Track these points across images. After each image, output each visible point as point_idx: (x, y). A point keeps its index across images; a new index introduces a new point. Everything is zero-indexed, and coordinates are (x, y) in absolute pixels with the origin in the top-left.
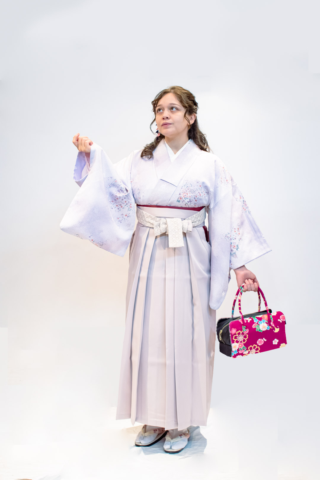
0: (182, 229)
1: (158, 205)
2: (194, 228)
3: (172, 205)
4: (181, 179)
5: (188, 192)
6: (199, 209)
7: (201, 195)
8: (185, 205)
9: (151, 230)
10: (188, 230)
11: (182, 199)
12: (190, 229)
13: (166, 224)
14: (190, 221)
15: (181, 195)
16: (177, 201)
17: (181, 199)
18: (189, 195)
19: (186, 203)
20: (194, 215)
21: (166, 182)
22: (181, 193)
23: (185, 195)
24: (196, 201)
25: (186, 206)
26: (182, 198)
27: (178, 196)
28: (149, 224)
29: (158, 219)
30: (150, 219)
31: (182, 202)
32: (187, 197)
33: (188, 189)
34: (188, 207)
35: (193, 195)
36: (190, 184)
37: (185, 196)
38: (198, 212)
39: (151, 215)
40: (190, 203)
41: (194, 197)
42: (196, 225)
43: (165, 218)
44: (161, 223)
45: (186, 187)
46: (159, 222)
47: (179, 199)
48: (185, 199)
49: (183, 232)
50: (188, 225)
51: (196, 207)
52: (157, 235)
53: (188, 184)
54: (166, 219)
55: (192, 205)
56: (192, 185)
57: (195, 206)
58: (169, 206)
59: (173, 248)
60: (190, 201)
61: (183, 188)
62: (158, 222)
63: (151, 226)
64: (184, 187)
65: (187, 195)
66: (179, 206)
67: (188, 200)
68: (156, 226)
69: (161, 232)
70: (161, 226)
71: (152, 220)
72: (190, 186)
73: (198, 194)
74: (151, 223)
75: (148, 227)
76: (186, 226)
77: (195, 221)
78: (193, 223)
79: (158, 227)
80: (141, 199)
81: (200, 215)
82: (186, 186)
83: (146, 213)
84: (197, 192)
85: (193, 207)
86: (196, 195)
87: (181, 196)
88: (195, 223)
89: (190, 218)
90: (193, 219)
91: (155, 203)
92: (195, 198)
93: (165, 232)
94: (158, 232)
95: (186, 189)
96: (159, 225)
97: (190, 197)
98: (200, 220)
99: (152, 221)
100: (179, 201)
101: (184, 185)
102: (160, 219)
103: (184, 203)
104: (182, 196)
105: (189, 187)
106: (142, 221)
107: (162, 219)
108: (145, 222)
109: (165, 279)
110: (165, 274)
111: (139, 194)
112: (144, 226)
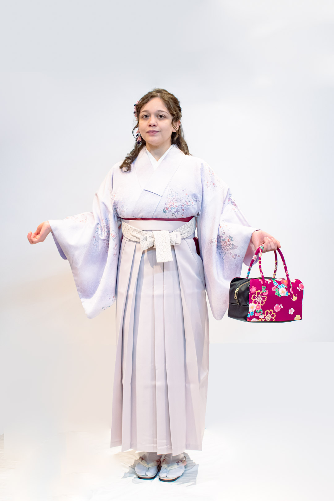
0: (170, 242)
1: (143, 218)
2: (184, 240)
3: (158, 217)
4: (166, 188)
5: (174, 201)
6: (188, 219)
7: (188, 204)
8: (172, 215)
9: (138, 245)
10: (177, 243)
11: (168, 209)
12: (179, 241)
13: (153, 237)
14: (178, 233)
15: (167, 205)
16: (163, 212)
17: (167, 209)
18: (175, 204)
19: (173, 214)
20: (183, 227)
21: (150, 192)
22: (167, 203)
23: (171, 205)
24: (183, 210)
25: (173, 217)
26: (168, 208)
27: (164, 206)
28: (135, 238)
29: (144, 232)
30: (136, 233)
31: (169, 212)
32: (173, 207)
33: (174, 198)
34: (175, 218)
35: (179, 204)
36: (176, 193)
37: (171, 206)
38: (186, 223)
39: (137, 229)
40: (177, 213)
41: (181, 206)
42: (185, 237)
43: (151, 231)
44: (148, 237)
45: (172, 196)
46: (146, 236)
47: (165, 210)
48: (171, 210)
49: (171, 245)
50: (177, 237)
51: (184, 218)
52: (144, 250)
53: (173, 193)
54: (153, 232)
55: (179, 216)
56: (177, 194)
57: (183, 215)
58: (155, 218)
59: (162, 263)
60: (177, 211)
61: (169, 197)
62: (144, 236)
63: (137, 240)
64: (170, 196)
65: (173, 205)
66: (166, 217)
67: (175, 210)
68: (143, 240)
69: (148, 246)
71: (138, 234)
73: (185, 203)
74: (138, 237)
75: (134, 241)
76: (174, 239)
77: (184, 232)
78: (182, 235)
79: (145, 241)
80: (125, 212)
81: (189, 225)
82: (171, 195)
83: (131, 226)
84: (183, 201)
85: (181, 218)
86: (182, 204)
87: (167, 206)
88: (185, 235)
89: (178, 229)
90: (181, 231)
91: (140, 216)
92: (182, 208)
93: (152, 246)
94: (144, 246)
95: (171, 198)
96: (146, 239)
97: (176, 206)
98: (190, 232)
99: (138, 235)
100: (165, 212)
101: (170, 195)
102: (147, 232)
103: (171, 213)
104: (168, 206)
105: (175, 196)
106: (127, 235)
107: (149, 232)
108: (131, 236)
109: (153, 296)
110: (154, 291)
111: (123, 207)
112: (130, 241)
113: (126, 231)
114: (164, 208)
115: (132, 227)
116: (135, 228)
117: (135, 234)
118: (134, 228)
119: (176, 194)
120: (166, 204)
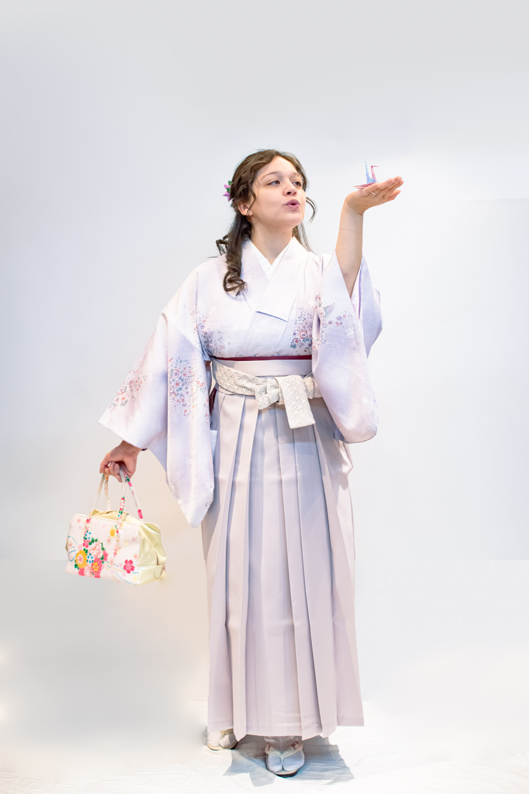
0: (306, 394)
1: (257, 356)
3: (282, 354)
4: (292, 308)
5: (307, 329)
8: (305, 351)
9: (250, 401)
11: (299, 342)
13: (277, 387)
15: (297, 335)
16: (291, 346)
17: (297, 342)
18: (309, 333)
19: (307, 348)
21: (267, 316)
22: (296, 332)
23: (304, 335)
25: (306, 353)
26: (298, 340)
27: (292, 337)
28: (244, 390)
29: (260, 380)
30: (245, 381)
31: (300, 346)
32: (307, 337)
33: (307, 324)
36: (308, 314)
37: (304, 337)
39: (247, 375)
43: (273, 377)
44: (268, 387)
45: (303, 321)
46: (265, 385)
47: (294, 343)
48: (303, 342)
50: (315, 385)
52: (261, 408)
53: (304, 315)
54: (276, 378)
56: (310, 315)
58: (276, 355)
61: (298, 322)
62: (262, 386)
63: (248, 393)
64: (300, 320)
65: (306, 334)
66: (295, 354)
68: (260, 393)
69: (270, 402)
70: (268, 391)
71: (250, 383)
72: (308, 318)
74: (249, 387)
75: (241, 395)
76: (311, 388)
79: (264, 394)
80: (226, 349)
82: (302, 319)
83: (236, 371)
87: (296, 337)
91: (252, 354)
93: (275, 401)
94: (263, 401)
95: (302, 324)
96: (265, 391)
97: (311, 336)
99: (249, 385)
100: (294, 346)
101: (299, 318)
102: (264, 379)
103: (303, 348)
104: (298, 337)
105: (307, 320)
106: (229, 385)
107: (269, 379)
108: (236, 387)
109: (281, 482)
110: (280, 473)
111: (221, 340)
112: (234, 394)
113: (226, 379)
114: (292, 341)
115: (238, 372)
116: (245, 374)
117: (244, 383)
118: (242, 373)
119: (309, 317)
120: (294, 334)
